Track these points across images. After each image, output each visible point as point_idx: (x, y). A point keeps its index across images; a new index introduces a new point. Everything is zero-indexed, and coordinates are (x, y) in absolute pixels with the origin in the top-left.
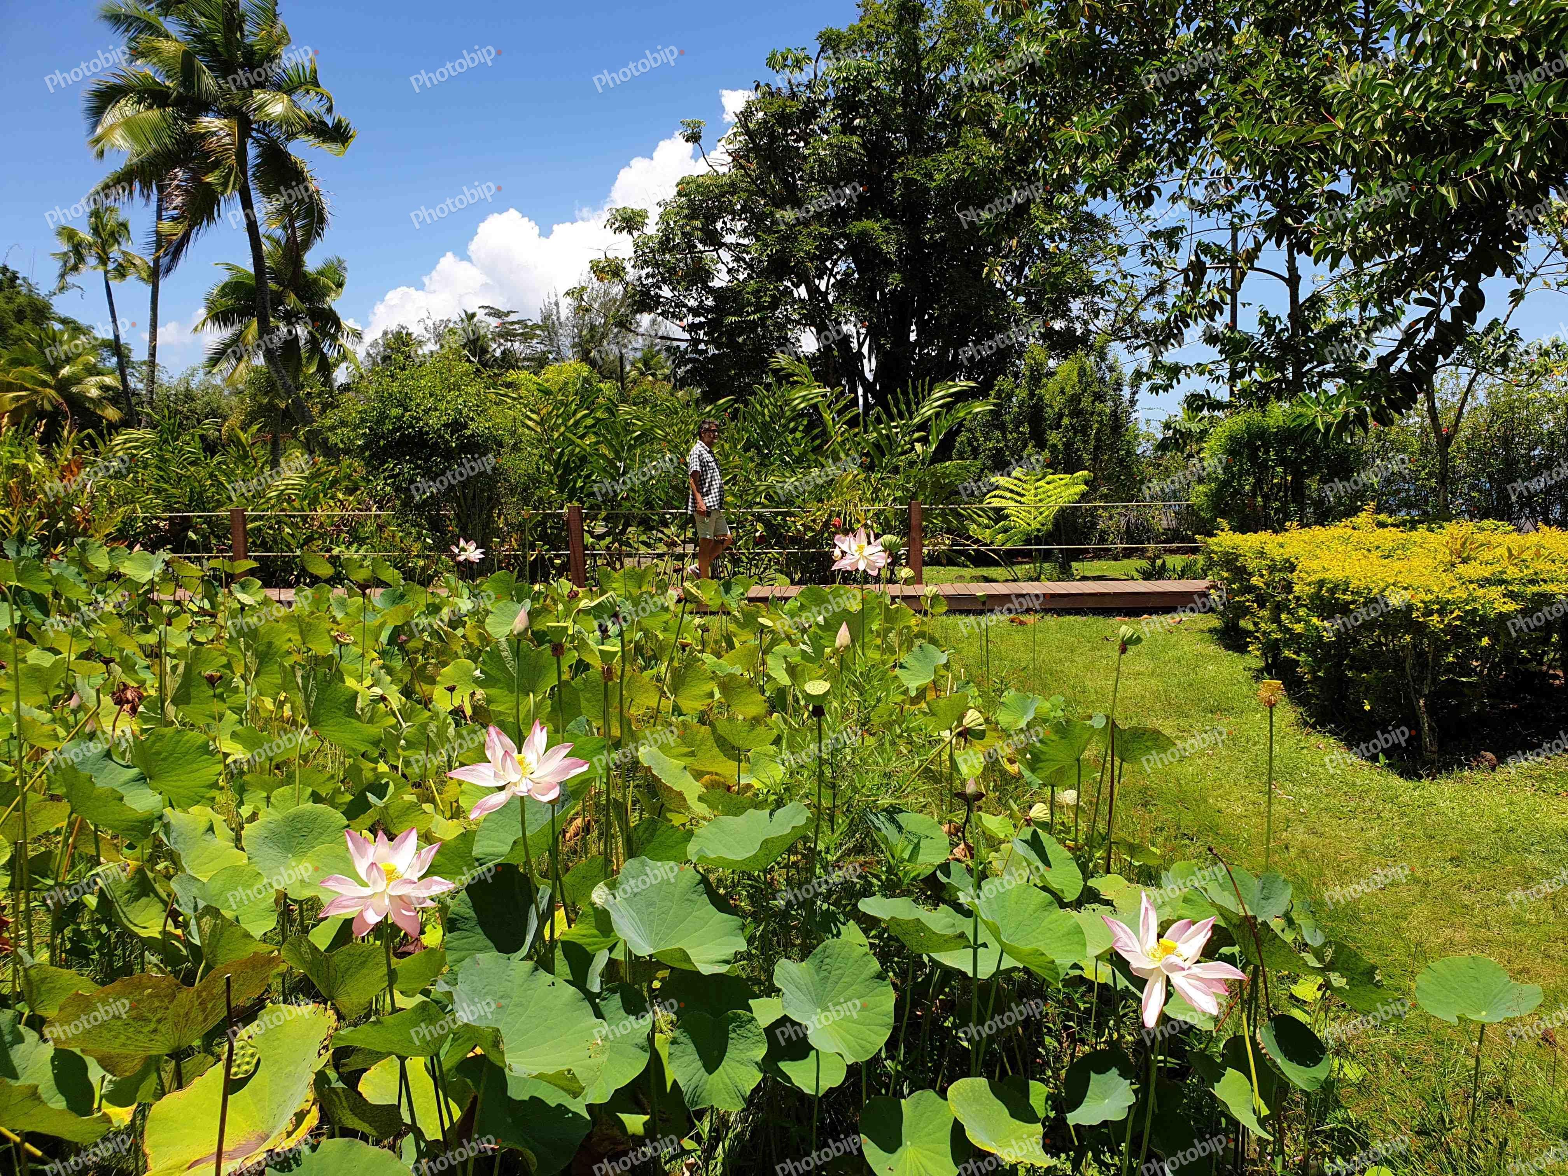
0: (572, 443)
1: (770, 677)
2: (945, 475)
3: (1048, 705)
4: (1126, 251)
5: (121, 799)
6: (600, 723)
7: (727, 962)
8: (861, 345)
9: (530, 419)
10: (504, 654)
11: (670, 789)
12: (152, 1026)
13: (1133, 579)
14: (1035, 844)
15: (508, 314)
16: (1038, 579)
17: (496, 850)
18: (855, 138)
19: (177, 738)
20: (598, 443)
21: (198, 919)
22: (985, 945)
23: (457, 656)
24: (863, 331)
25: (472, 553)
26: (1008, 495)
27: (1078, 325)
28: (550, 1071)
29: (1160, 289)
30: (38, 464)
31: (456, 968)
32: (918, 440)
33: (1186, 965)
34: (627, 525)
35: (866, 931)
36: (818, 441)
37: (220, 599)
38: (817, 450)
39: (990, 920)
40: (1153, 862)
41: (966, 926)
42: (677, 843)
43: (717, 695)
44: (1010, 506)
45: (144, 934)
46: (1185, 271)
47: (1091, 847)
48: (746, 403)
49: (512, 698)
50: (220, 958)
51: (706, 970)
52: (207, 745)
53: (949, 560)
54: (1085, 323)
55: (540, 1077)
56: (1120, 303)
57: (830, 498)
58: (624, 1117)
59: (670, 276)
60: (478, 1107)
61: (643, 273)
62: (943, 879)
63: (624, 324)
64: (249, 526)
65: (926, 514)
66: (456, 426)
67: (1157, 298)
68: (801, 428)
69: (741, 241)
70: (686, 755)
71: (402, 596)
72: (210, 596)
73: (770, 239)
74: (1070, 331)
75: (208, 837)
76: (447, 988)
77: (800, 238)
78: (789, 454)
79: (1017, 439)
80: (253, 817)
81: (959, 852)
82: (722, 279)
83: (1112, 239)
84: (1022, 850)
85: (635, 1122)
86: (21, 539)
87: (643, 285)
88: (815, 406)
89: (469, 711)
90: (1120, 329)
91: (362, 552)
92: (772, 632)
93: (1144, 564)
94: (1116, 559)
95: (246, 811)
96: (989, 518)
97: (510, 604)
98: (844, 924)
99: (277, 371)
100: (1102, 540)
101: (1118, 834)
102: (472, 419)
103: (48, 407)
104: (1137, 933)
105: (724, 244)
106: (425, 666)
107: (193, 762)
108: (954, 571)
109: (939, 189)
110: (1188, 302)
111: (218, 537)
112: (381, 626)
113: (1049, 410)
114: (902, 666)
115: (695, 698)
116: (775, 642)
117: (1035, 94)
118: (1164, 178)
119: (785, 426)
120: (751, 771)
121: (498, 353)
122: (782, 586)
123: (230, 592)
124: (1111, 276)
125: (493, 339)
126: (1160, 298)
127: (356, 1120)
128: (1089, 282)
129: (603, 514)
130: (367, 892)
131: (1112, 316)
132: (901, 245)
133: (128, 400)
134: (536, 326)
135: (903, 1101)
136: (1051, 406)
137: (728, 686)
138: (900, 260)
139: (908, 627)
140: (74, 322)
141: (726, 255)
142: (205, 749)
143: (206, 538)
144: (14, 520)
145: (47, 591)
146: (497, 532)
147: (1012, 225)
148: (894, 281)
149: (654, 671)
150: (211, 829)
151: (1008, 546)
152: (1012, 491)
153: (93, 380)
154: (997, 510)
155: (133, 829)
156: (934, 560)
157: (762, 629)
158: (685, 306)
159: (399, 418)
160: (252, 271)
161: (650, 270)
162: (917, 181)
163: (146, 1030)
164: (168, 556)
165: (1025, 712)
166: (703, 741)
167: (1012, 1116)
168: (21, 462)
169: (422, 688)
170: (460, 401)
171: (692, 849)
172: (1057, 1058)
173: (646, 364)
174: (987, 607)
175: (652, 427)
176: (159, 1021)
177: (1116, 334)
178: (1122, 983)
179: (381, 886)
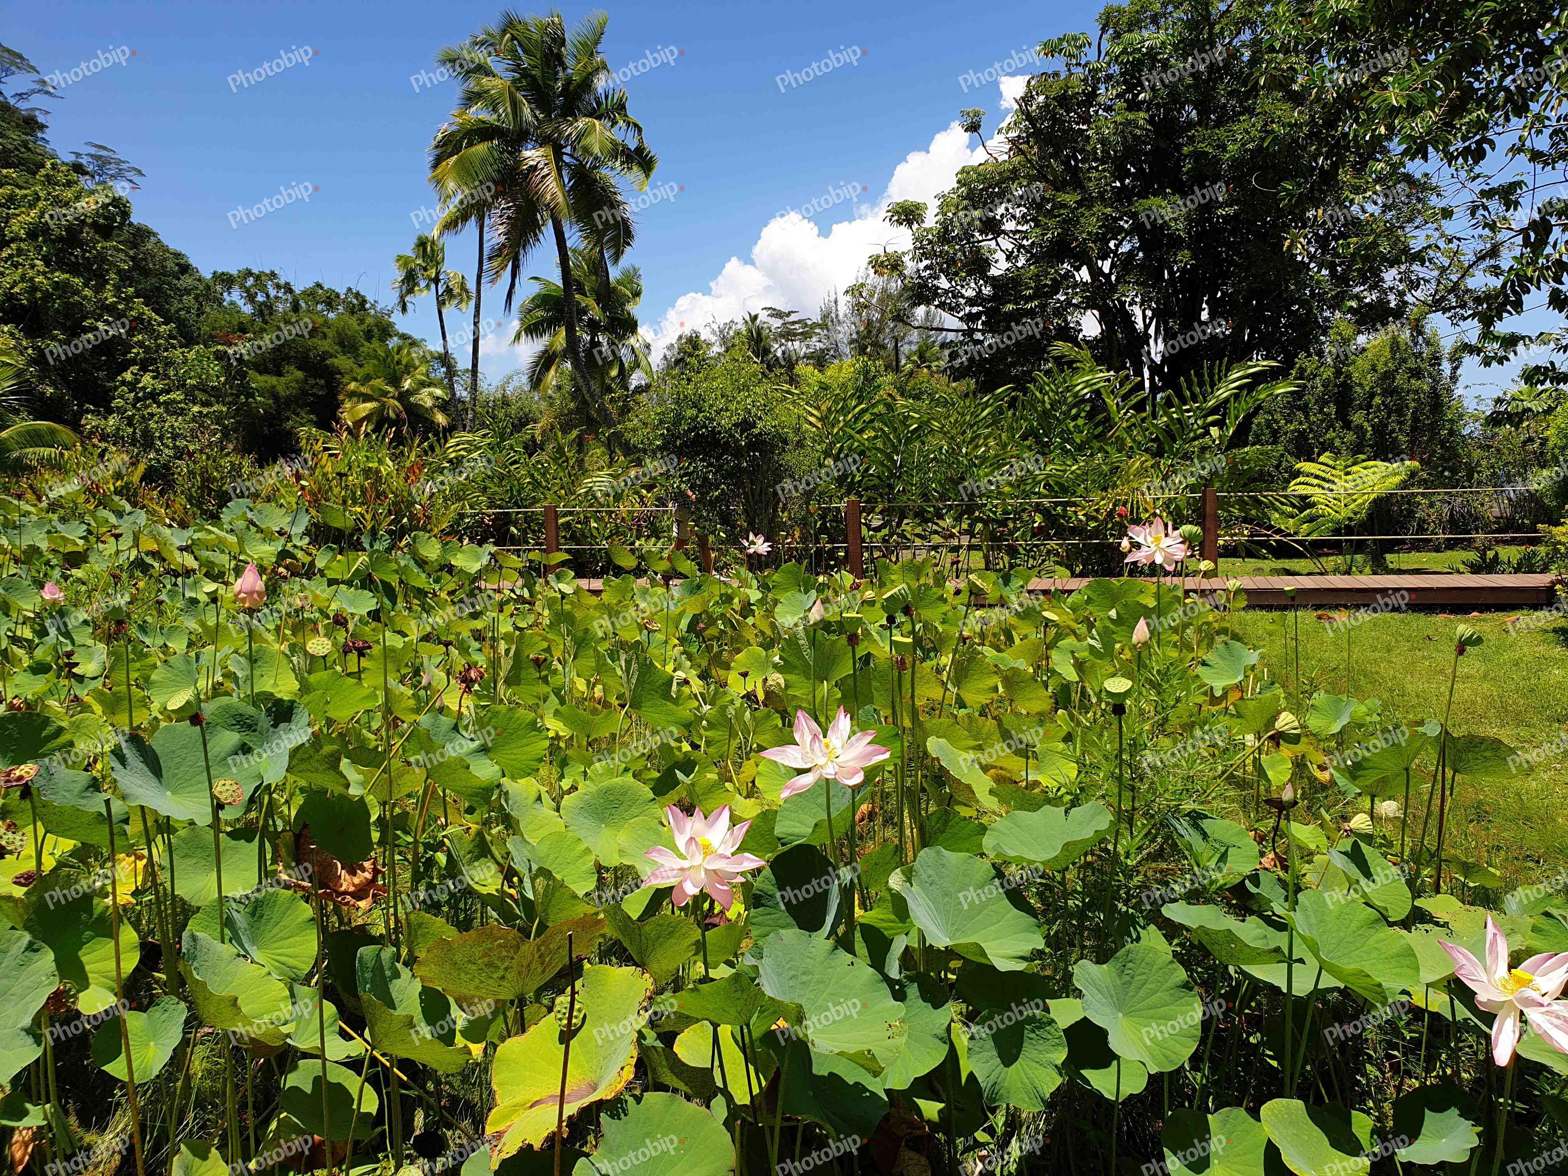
0: (851, 437)
1: (1053, 672)
2: (1244, 461)
3: (1363, 709)
4: (1452, 212)
5: (468, 767)
6: (889, 712)
7: (1023, 958)
8: (1147, 327)
9: (812, 415)
10: (801, 642)
11: (959, 782)
12: (501, 973)
13: (1458, 572)
14: (1356, 856)
15: (789, 314)
16: (1348, 572)
17: (797, 831)
18: (1142, 114)
19: (510, 714)
20: (876, 437)
21: (533, 880)
22: (1301, 961)
23: (749, 644)
24: (1149, 313)
25: (761, 546)
26: (1316, 481)
27: (1392, 297)
28: (852, 1049)
29: (1494, 252)
30: (388, 467)
31: (760, 943)
32: (1213, 424)
33: (1546, 1000)
34: (902, 517)
35: (1169, 938)
36: (1100, 429)
37: (538, 588)
38: (1100, 437)
39: (1307, 934)
40: (1490, 884)
41: (1280, 939)
42: (970, 836)
43: (1001, 690)
44: (1316, 494)
45: (484, 891)
46: (1524, 231)
47: (1417, 862)
48: (1025, 391)
49: (808, 685)
50: (552, 917)
51: (1003, 965)
52: (535, 722)
53: (1248, 551)
54: (1401, 294)
55: (841, 1054)
56: (1443, 270)
57: (1115, 486)
58: (920, 1102)
59: (949, 267)
60: (783, 1076)
61: (922, 265)
62: (1253, 889)
63: (901, 318)
64: (561, 521)
65: (1223, 503)
66: (746, 425)
67: (1488, 262)
68: (1083, 414)
69: (1020, 228)
70: (974, 748)
71: (699, 587)
72: (530, 586)
73: (1051, 223)
74: (1382, 303)
75: (537, 806)
76: (754, 962)
77: (1082, 220)
78: (1070, 441)
79: (1322, 421)
80: (574, 788)
81: (1268, 860)
82: (999, 267)
83: (1434, 201)
84: (1340, 862)
85: (931, 1109)
86: (374, 533)
87: (920, 277)
88: (1097, 393)
89: (761, 696)
90: (1443, 298)
91: (659, 545)
92: (1057, 625)
93: (1472, 556)
94: (1437, 550)
95: (566, 784)
96: (1293, 505)
97: (797, 595)
98: (1144, 928)
99: (583, 377)
100: (1421, 530)
101: (1448, 851)
102: (760, 418)
103: (392, 415)
104: (1482, 959)
105: (1004, 232)
106: (721, 652)
107: (524, 737)
108: (1252, 563)
109: (1233, 159)
110: (1528, 264)
111: (534, 532)
112: (681, 615)
113: (1358, 389)
114: (1204, 664)
115: (979, 691)
116: (1059, 637)
117: (1346, 50)
118: (1499, 129)
119: (1066, 414)
120: (1038, 768)
121: (779, 354)
122: (1062, 579)
123: (547, 583)
124: (1432, 241)
125: (775, 340)
126: (1492, 262)
127: (675, 1079)
128: (1406, 250)
129: (880, 507)
130: (686, 864)
131: (1434, 284)
132: (1192, 220)
133: (456, 407)
134: (815, 325)
135: (1209, 1116)
136: (1361, 385)
137: (1012, 680)
138: (1190, 237)
139: (1208, 624)
140: (410, 338)
141: (1006, 244)
142: (533, 726)
143: (524, 532)
144: (368, 517)
145: (394, 581)
146: (782, 526)
147: (1317, 194)
148: (1184, 258)
149: (934, 662)
150: (539, 798)
151: (1314, 537)
152: (1317, 477)
153: (426, 391)
154: (1304, 498)
155: (476, 795)
156: (1230, 552)
157: (1048, 623)
158: (963, 296)
159: (694, 419)
160: (560, 283)
161: (928, 262)
162: (1208, 153)
163: (495, 976)
164: (493, 549)
165: (1338, 716)
166: (989, 735)
167: (1332, 1145)
168: (373, 465)
169: (718, 673)
170: (749, 401)
171: (988, 842)
172: (1379, 1089)
173: (922, 357)
174: (1297, 602)
175: (929, 420)
176: (506, 969)
177: (1437, 304)
178: (1463, 1013)
179: (698, 860)
